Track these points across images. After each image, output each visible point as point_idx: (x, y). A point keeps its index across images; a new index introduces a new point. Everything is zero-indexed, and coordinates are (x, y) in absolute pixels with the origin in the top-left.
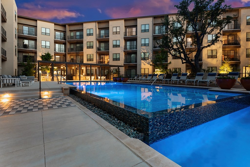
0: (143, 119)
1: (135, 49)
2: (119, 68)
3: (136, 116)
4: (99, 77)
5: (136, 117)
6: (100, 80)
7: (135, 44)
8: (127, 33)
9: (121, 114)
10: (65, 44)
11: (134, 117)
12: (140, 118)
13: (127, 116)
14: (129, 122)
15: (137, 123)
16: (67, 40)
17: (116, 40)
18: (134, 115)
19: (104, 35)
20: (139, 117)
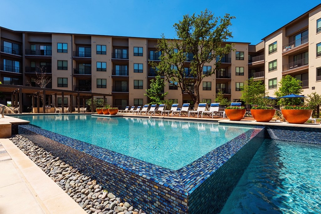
0: (168, 194)
1: (126, 74)
2: (106, 97)
3: (148, 184)
4: (76, 109)
5: (149, 186)
6: (77, 113)
7: (126, 70)
8: (116, 54)
9: (110, 176)
10: (20, 60)
11: (144, 187)
12: (160, 192)
13: (124, 182)
14: (131, 196)
15: (152, 202)
16: (24, 55)
17: (101, 62)
18: (144, 181)
19: (84, 53)
20: (157, 188)
